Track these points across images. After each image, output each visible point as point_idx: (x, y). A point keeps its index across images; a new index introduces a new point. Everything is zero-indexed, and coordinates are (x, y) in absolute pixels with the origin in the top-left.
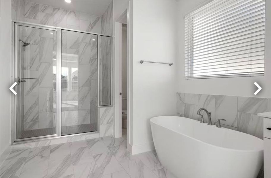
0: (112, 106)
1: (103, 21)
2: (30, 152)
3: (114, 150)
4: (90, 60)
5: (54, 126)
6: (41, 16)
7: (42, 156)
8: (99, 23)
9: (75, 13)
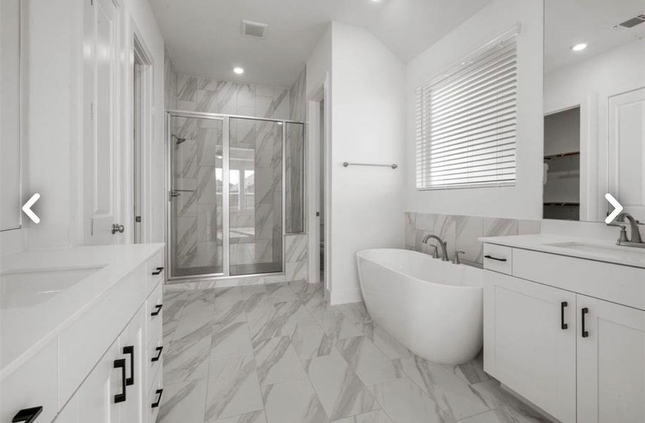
0: (305, 234)
1: (292, 96)
2: (189, 295)
3: (306, 298)
4: (272, 160)
5: (219, 264)
6: (200, 96)
7: (205, 300)
8: (287, 99)
9: (249, 86)
